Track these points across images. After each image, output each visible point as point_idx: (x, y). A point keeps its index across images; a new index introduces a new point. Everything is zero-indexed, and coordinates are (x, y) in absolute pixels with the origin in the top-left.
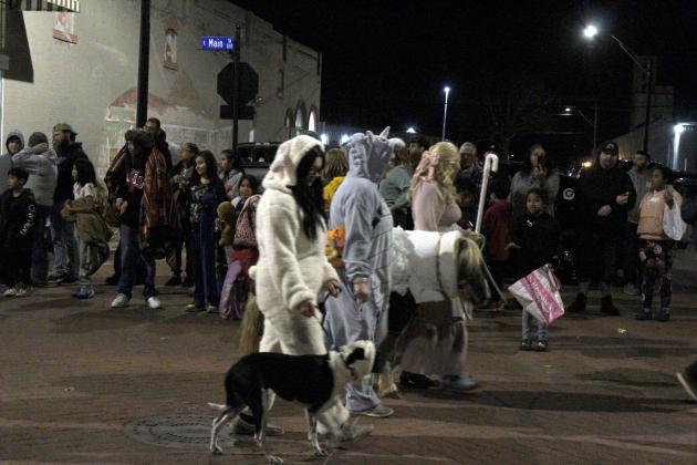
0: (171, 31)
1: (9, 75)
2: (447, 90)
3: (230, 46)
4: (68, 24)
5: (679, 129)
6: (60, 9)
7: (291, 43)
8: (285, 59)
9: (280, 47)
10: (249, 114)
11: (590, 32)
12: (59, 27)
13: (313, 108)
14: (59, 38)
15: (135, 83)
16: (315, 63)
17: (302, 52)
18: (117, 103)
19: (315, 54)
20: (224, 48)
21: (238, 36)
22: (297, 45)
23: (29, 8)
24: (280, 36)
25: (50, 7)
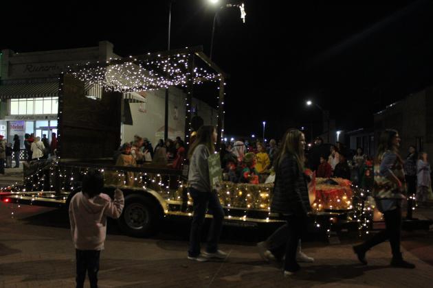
0: (176, 107)
1: (125, 123)
2: (264, 123)
4: (143, 106)
5: (338, 133)
6: (141, 102)
11: (309, 103)
12: (141, 107)
14: (140, 111)
15: (164, 124)
18: (159, 131)
23: (131, 102)
25: (138, 101)
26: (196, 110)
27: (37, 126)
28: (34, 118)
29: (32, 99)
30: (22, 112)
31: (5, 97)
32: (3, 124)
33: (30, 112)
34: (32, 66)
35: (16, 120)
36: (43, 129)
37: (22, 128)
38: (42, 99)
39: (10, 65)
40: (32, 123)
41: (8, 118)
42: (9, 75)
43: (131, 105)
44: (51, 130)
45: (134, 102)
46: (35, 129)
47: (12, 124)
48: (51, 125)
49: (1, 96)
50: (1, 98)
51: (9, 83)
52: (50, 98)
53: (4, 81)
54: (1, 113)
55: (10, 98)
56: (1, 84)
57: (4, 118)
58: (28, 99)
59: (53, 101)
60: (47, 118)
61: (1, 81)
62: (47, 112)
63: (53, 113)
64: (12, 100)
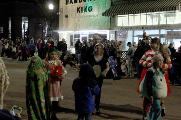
27: (135, 35)
28: (133, 28)
29: (132, 15)
30: (125, 25)
31: (115, 14)
32: (112, 33)
33: (131, 25)
35: (121, 30)
36: (139, 36)
37: (125, 36)
40: (132, 32)
41: (115, 29)
46: (134, 36)
47: (118, 33)
49: (112, 13)
50: (112, 15)
51: (116, 4)
52: (146, 14)
53: (114, 3)
54: (111, 25)
55: (118, 15)
56: (111, 5)
57: (113, 29)
58: (130, 15)
59: (148, 15)
60: (143, 28)
61: (111, 3)
62: (143, 24)
63: (148, 24)
64: (118, 16)
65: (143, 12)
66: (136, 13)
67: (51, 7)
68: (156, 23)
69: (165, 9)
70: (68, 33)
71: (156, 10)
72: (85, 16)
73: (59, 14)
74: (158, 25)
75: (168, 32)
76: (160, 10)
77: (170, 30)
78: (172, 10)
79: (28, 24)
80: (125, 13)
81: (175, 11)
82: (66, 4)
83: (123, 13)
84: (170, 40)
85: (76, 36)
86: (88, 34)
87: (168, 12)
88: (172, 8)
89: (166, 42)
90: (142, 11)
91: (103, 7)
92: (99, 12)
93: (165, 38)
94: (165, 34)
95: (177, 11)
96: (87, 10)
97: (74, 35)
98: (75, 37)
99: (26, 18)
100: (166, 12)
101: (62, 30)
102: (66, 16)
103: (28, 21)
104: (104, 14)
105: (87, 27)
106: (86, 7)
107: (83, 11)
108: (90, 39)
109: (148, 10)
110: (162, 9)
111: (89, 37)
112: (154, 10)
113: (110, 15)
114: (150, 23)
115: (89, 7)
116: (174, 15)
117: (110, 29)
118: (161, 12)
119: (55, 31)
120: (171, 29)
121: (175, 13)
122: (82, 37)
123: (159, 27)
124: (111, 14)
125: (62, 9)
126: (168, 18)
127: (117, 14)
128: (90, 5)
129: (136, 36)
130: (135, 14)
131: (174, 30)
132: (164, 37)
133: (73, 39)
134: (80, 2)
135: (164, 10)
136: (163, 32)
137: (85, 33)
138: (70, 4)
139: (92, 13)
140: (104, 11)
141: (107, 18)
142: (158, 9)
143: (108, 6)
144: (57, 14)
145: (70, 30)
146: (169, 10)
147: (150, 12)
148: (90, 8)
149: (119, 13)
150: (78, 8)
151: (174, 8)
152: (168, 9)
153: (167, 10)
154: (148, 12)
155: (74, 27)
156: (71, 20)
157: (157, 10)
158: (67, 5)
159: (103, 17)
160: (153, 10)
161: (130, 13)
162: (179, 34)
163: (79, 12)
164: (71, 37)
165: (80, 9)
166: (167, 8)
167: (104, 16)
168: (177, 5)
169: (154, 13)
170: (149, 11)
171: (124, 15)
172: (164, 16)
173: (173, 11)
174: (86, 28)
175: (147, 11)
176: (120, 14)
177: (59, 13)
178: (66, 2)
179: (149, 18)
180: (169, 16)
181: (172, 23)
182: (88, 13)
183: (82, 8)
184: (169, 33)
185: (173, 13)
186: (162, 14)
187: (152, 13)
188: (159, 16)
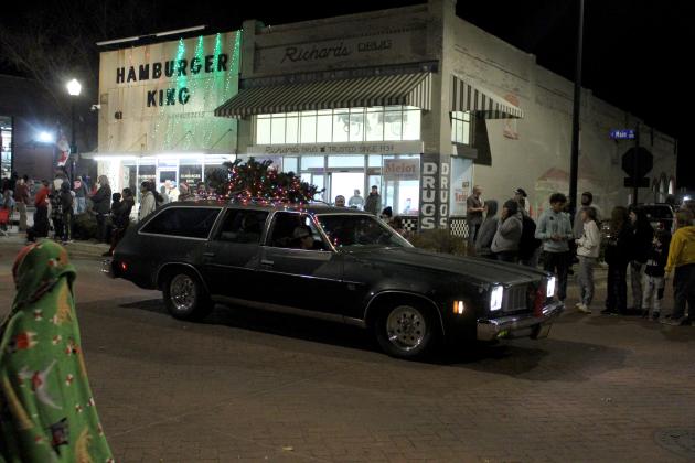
1: (476, 161)
3: (632, 136)
4: (512, 127)
6: (511, 117)
7: (655, 133)
8: (652, 144)
9: (649, 136)
10: (645, 183)
12: (507, 129)
13: (672, 178)
14: (507, 136)
16: (673, 146)
17: (663, 139)
18: (543, 178)
19: (672, 140)
20: (627, 138)
21: (637, 128)
22: (660, 134)
23: (490, 118)
24: (649, 128)
25: (504, 116)
26: (636, 134)
27: (304, 168)
28: (299, 150)
29: (296, 114)
30: (278, 140)
31: (249, 111)
33: (292, 140)
34: (295, 49)
36: (315, 171)
38: (314, 113)
39: (257, 49)
40: (295, 160)
41: (252, 152)
42: (255, 69)
43: (490, 123)
44: (330, 174)
45: (497, 117)
46: (300, 172)
48: (330, 165)
49: (241, 109)
50: (241, 114)
51: (254, 83)
52: (330, 111)
53: (246, 82)
54: (240, 141)
55: (257, 113)
56: (241, 86)
57: (244, 152)
58: (289, 114)
59: (336, 117)
60: (323, 150)
61: (241, 81)
62: (324, 138)
63: (335, 141)
64: (259, 116)
65: (323, 108)
66: (304, 109)
67: (74, 87)
68: (356, 136)
69: (379, 101)
70: (123, 162)
71: (355, 101)
72: (169, 117)
73: (97, 110)
74: (363, 143)
75: (387, 161)
76: (366, 103)
77: (392, 157)
78: (397, 103)
79: (13, 134)
80: (277, 109)
81: (405, 108)
82: (118, 82)
83: (271, 109)
84: (392, 182)
85: (144, 170)
86: (178, 165)
87: (387, 108)
88: (397, 98)
89: (383, 188)
90: (320, 105)
91: (219, 91)
92: (206, 105)
93: (379, 177)
94: (379, 165)
95: (410, 107)
96: (176, 98)
97: (141, 167)
98: (141, 173)
99: (6, 118)
100: (381, 109)
101: (106, 152)
102: (118, 116)
103: (13, 126)
104: (220, 112)
105: (176, 146)
106: (174, 91)
107: (165, 100)
108: (182, 176)
109: (335, 103)
110: (372, 102)
111: (180, 174)
112: (352, 104)
113: (235, 113)
114: (341, 137)
115: (181, 92)
116: (402, 118)
117: (237, 152)
118: (369, 109)
119: (86, 156)
120: (395, 155)
121: (405, 113)
122: (162, 173)
123: (366, 149)
124: (238, 111)
125: (107, 94)
126: (386, 124)
127: (255, 110)
128: (182, 85)
129: (305, 172)
130: (304, 113)
131: (402, 157)
132: (378, 174)
133: (138, 176)
134: (155, 77)
135: (376, 104)
136: (376, 161)
137: (168, 163)
138: (128, 81)
139: (187, 108)
140: (222, 102)
141: (229, 122)
142: (363, 101)
143: (232, 90)
144: (93, 108)
145: (127, 153)
146: (390, 104)
147: (342, 107)
148: (184, 93)
149: (260, 110)
150: (149, 93)
151: (401, 100)
152: (387, 102)
153: (383, 104)
154: (336, 107)
155: (139, 145)
156: (131, 126)
157: (359, 103)
158: (121, 84)
159: (218, 119)
160: (349, 102)
161: (289, 108)
162: (414, 166)
163: (154, 103)
164: (133, 170)
165: (157, 97)
166: (383, 99)
167: (220, 115)
168: (409, 93)
169: (353, 110)
170: (339, 104)
171: (274, 115)
172: (376, 120)
173: (399, 107)
174: (172, 148)
175: (332, 105)
176: (263, 112)
177: (99, 106)
178: (119, 75)
179: (340, 125)
180: (389, 120)
181: (397, 138)
182: (177, 108)
183: (161, 92)
184: (390, 164)
185: (399, 113)
186: (373, 114)
187: (346, 110)
188: (365, 120)
